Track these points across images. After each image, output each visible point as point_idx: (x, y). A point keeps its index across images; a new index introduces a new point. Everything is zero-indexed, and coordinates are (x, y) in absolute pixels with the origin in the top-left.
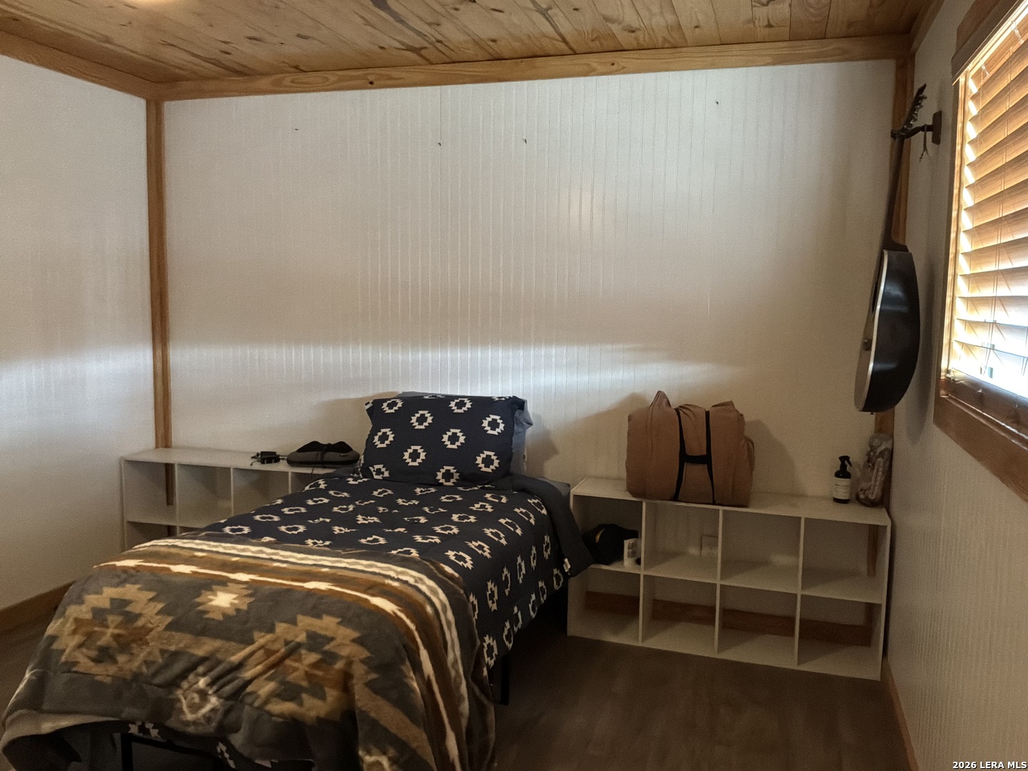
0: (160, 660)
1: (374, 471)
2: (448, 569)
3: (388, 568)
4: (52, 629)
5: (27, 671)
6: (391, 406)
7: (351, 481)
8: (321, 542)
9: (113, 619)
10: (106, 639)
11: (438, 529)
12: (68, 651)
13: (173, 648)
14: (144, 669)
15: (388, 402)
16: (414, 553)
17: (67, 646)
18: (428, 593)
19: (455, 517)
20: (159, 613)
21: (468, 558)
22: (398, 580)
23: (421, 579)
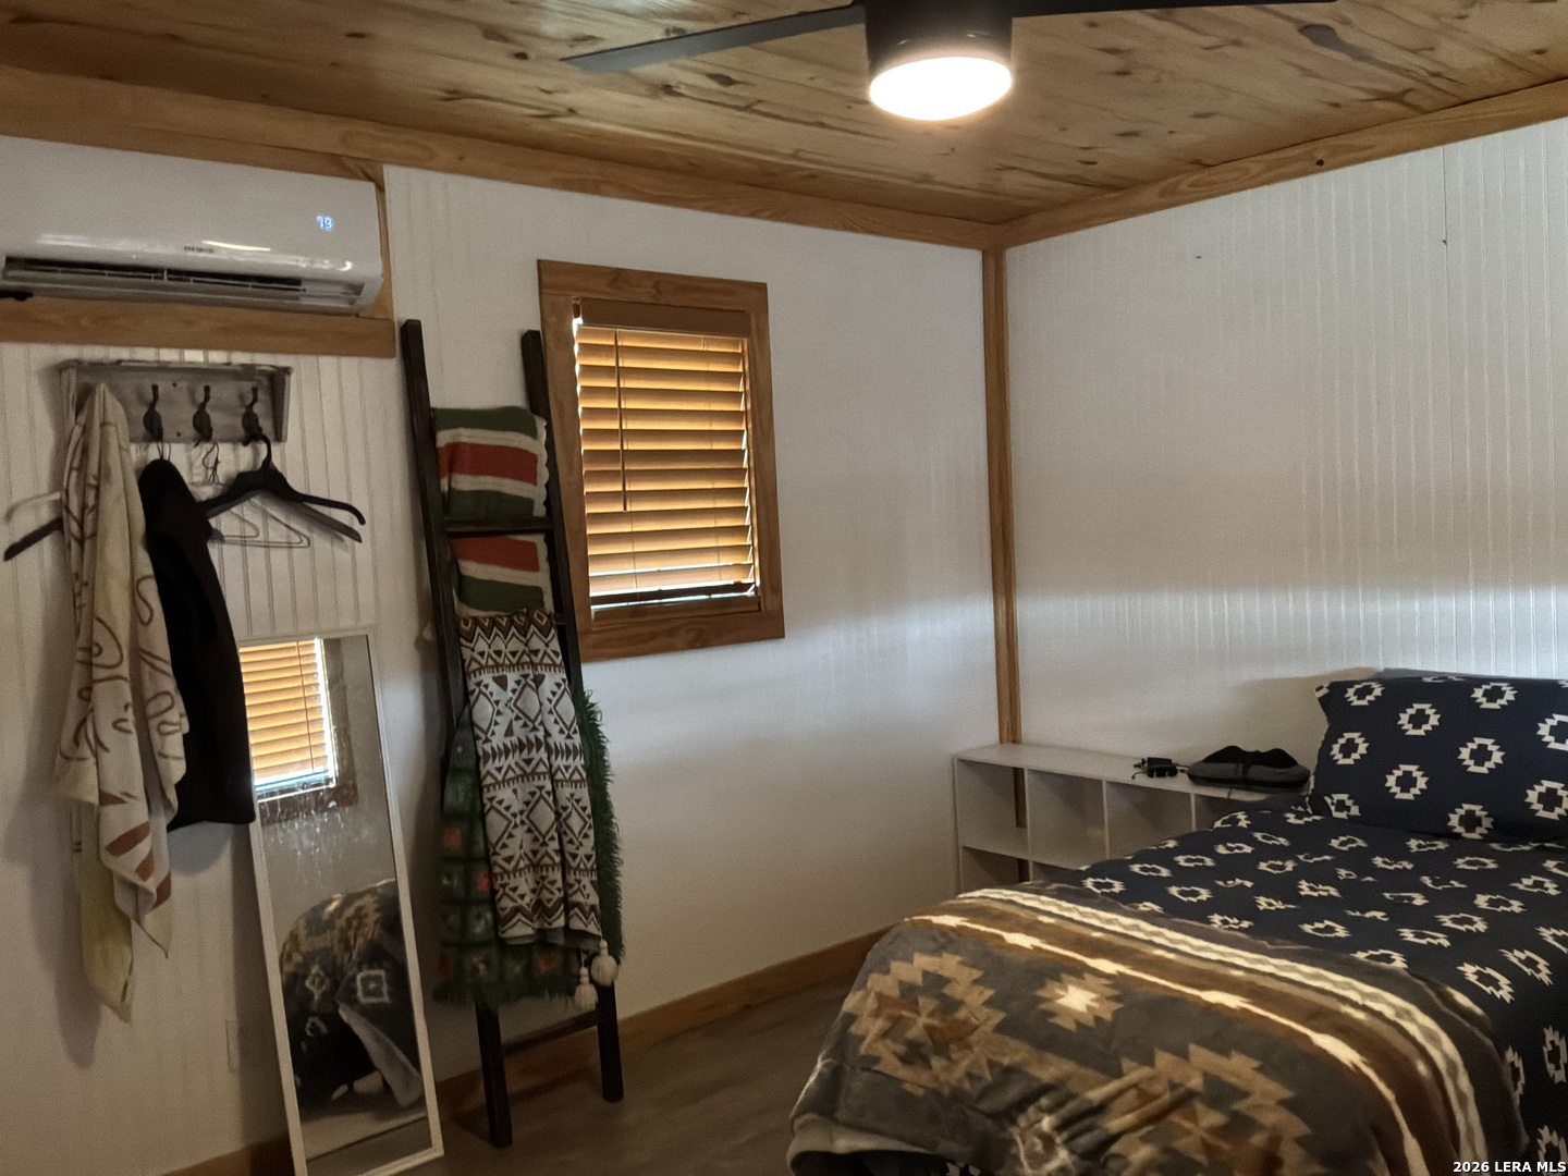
0: (988, 1077)
1: (1333, 804)
2: (1462, 999)
3: (1348, 984)
4: (850, 1003)
5: (819, 1059)
6: (1361, 694)
7: (1292, 819)
8: (1236, 921)
9: (927, 1003)
10: (915, 1032)
11: (1447, 921)
12: (868, 1040)
13: (1006, 1061)
14: (967, 1085)
15: (1357, 686)
16: (1399, 962)
17: (867, 1032)
18: (1420, 1038)
19: (1482, 901)
20: (988, 1003)
21: (1503, 981)
22: (1364, 1008)
23: (1408, 1012)
